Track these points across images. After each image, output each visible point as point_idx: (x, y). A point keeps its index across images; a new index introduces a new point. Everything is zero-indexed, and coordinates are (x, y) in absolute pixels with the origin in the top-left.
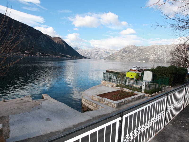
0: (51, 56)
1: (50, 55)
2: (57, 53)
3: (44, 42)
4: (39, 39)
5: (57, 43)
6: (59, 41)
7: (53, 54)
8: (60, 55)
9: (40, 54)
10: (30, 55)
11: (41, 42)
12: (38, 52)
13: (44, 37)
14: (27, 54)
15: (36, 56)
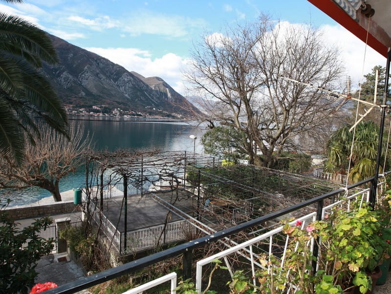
0: (141, 116)
1: (140, 113)
2: (154, 109)
3: (129, 87)
4: (119, 82)
5: (153, 89)
6: (158, 85)
7: (145, 111)
8: (161, 113)
9: (121, 113)
10: (101, 114)
11: (123, 87)
12: (117, 108)
13: (129, 77)
14: (96, 111)
15: (114, 115)
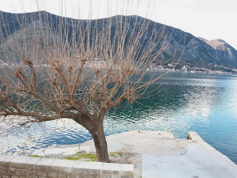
0: (204, 71)
1: (203, 69)
2: (216, 65)
3: (195, 49)
4: (188, 45)
5: (216, 49)
6: (220, 46)
7: (208, 67)
8: (221, 69)
9: (188, 69)
10: (174, 70)
11: (191, 50)
12: (185, 65)
13: (196, 41)
14: (172, 68)
15: (183, 70)
